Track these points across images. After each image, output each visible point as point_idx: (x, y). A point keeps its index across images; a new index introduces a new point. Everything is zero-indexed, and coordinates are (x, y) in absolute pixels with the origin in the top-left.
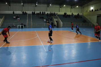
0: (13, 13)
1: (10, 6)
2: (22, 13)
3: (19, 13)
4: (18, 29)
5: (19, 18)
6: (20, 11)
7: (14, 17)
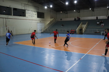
0: (96, 19)
1: (93, 11)
2: (107, 18)
3: (103, 18)
4: (101, 36)
5: (103, 23)
6: (104, 15)
7: (98, 23)
